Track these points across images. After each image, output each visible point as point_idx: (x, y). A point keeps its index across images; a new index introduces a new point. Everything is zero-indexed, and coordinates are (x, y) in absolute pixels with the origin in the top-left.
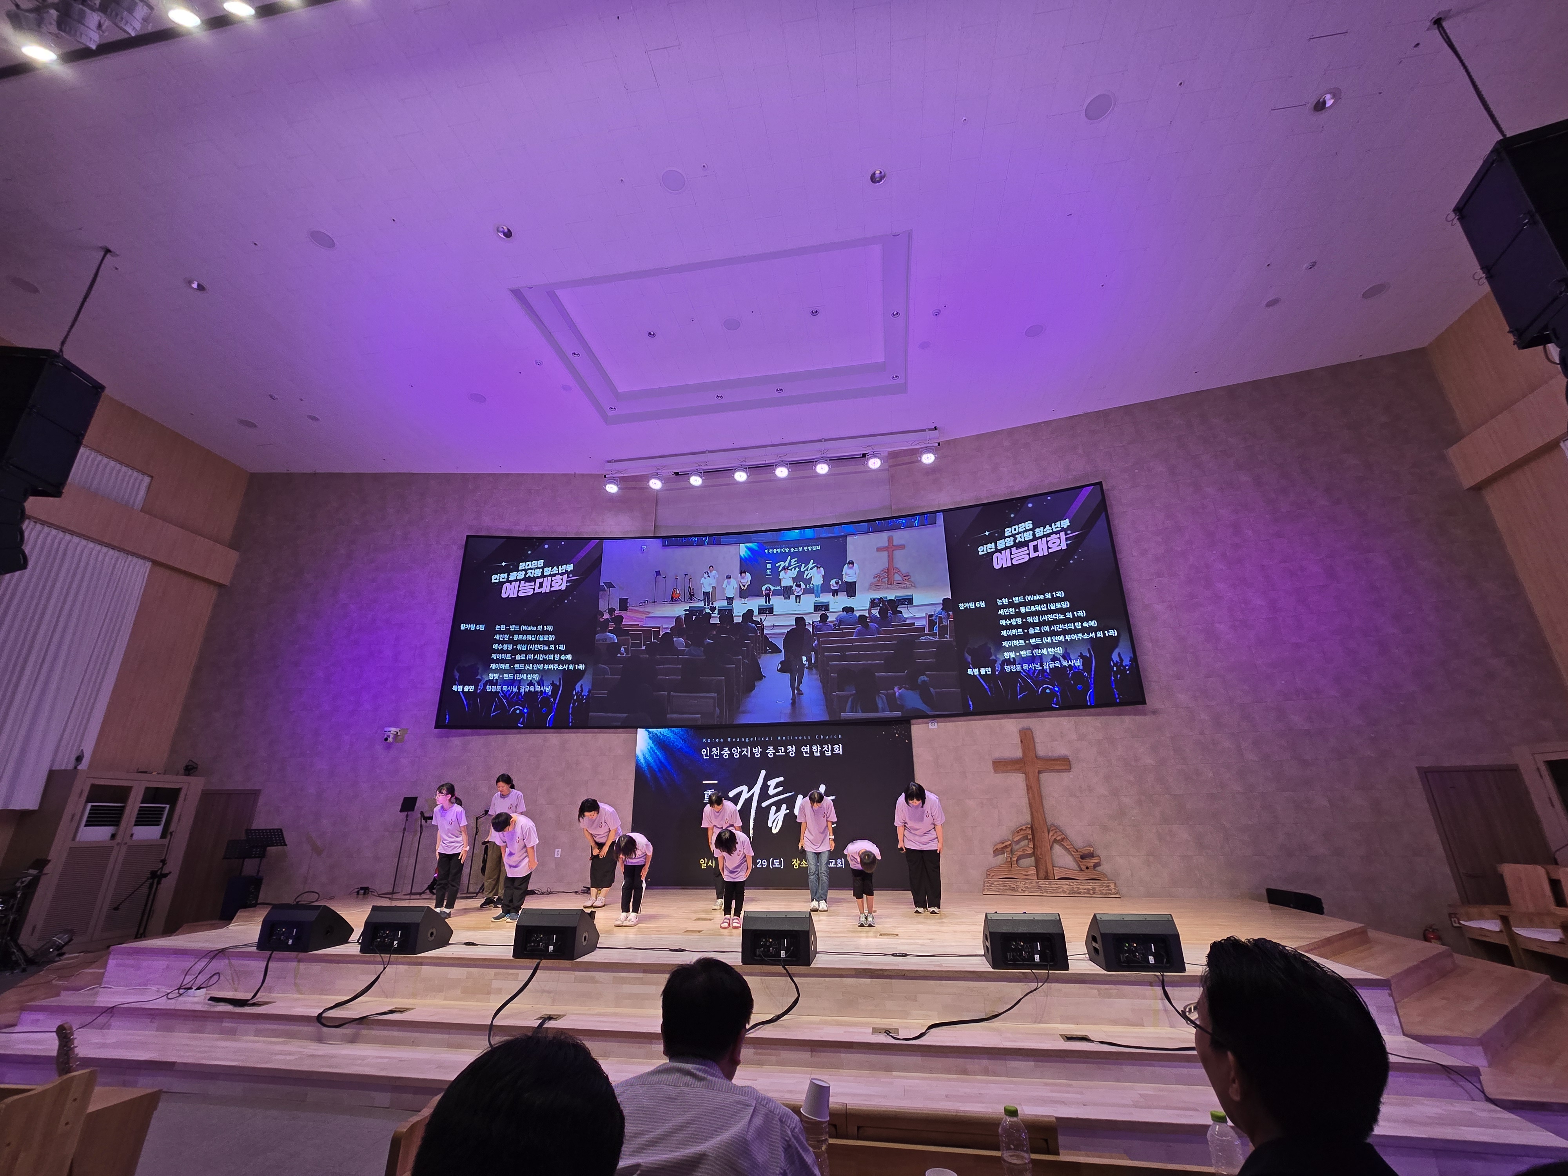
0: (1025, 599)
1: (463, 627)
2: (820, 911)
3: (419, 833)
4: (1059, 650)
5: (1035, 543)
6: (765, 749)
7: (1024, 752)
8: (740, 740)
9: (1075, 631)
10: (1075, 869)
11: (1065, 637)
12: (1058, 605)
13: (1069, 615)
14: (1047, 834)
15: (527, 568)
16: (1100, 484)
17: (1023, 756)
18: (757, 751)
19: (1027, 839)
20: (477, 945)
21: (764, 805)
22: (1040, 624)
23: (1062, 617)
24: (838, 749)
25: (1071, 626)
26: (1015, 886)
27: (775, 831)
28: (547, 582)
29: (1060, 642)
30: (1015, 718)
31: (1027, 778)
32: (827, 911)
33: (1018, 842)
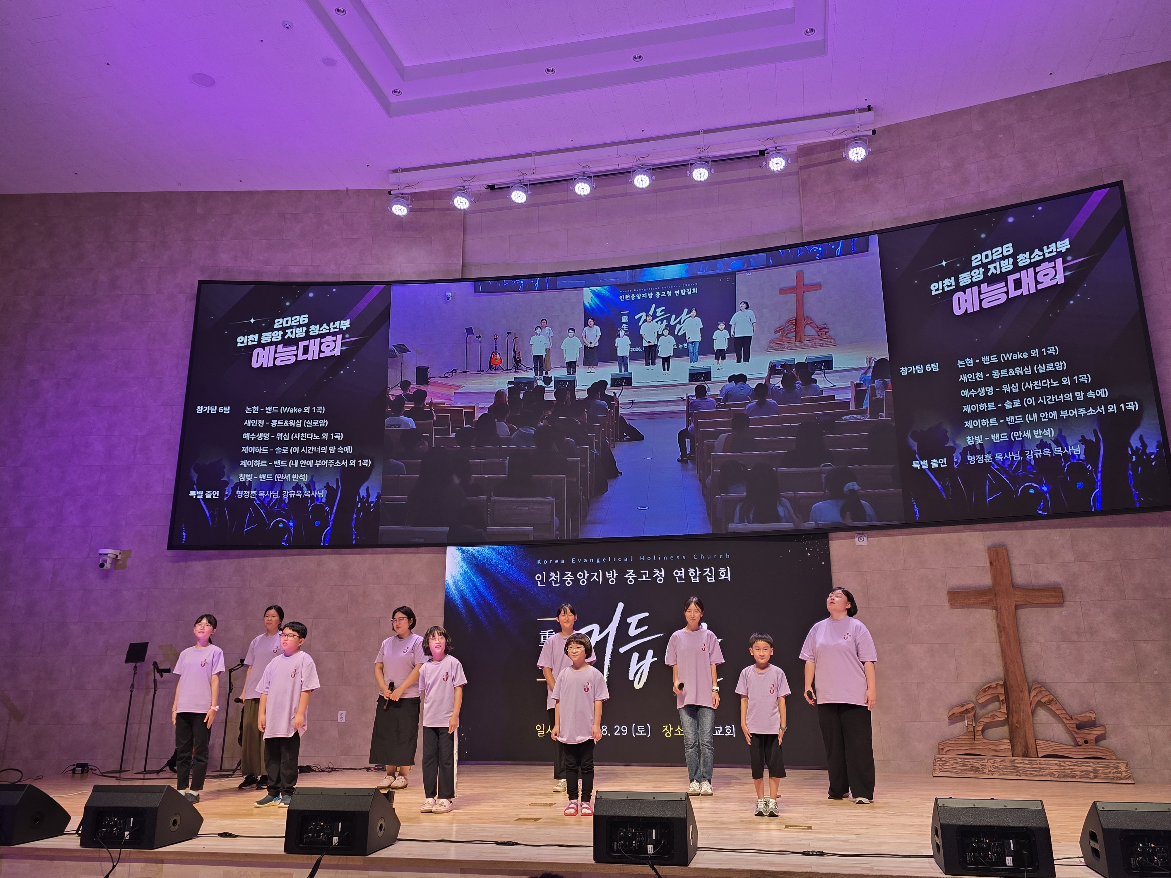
0: (999, 358)
1: (200, 409)
2: (703, 795)
3: (153, 690)
4: (1050, 433)
5: (1016, 276)
6: (622, 572)
7: (994, 578)
8: (588, 560)
9: (1075, 404)
10: (1067, 743)
11: (1059, 414)
12: (1050, 367)
13: (1066, 381)
14: (1026, 693)
15: (285, 325)
16: (1119, 184)
17: (993, 585)
18: (612, 576)
19: (999, 700)
20: (236, 836)
21: (622, 650)
22: (1021, 395)
23: (1055, 384)
24: (725, 573)
25: (1069, 397)
26: (979, 766)
27: (638, 686)
28: (314, 346)
29: (1051, 420)
30: (982, 530)
31: (999, 616)
32: (712, 794)
33: (984, 705)
